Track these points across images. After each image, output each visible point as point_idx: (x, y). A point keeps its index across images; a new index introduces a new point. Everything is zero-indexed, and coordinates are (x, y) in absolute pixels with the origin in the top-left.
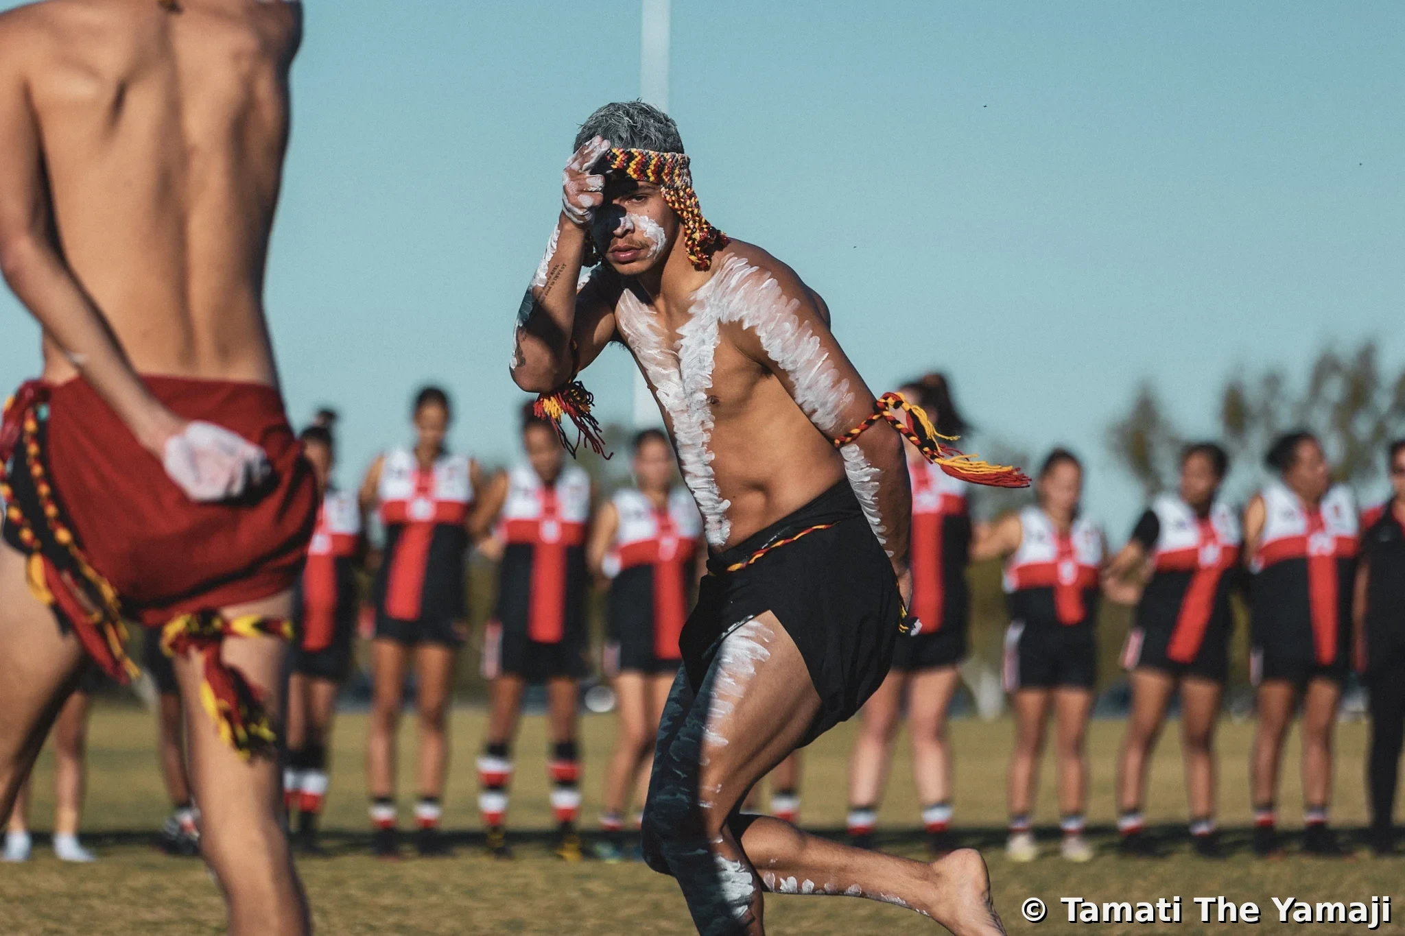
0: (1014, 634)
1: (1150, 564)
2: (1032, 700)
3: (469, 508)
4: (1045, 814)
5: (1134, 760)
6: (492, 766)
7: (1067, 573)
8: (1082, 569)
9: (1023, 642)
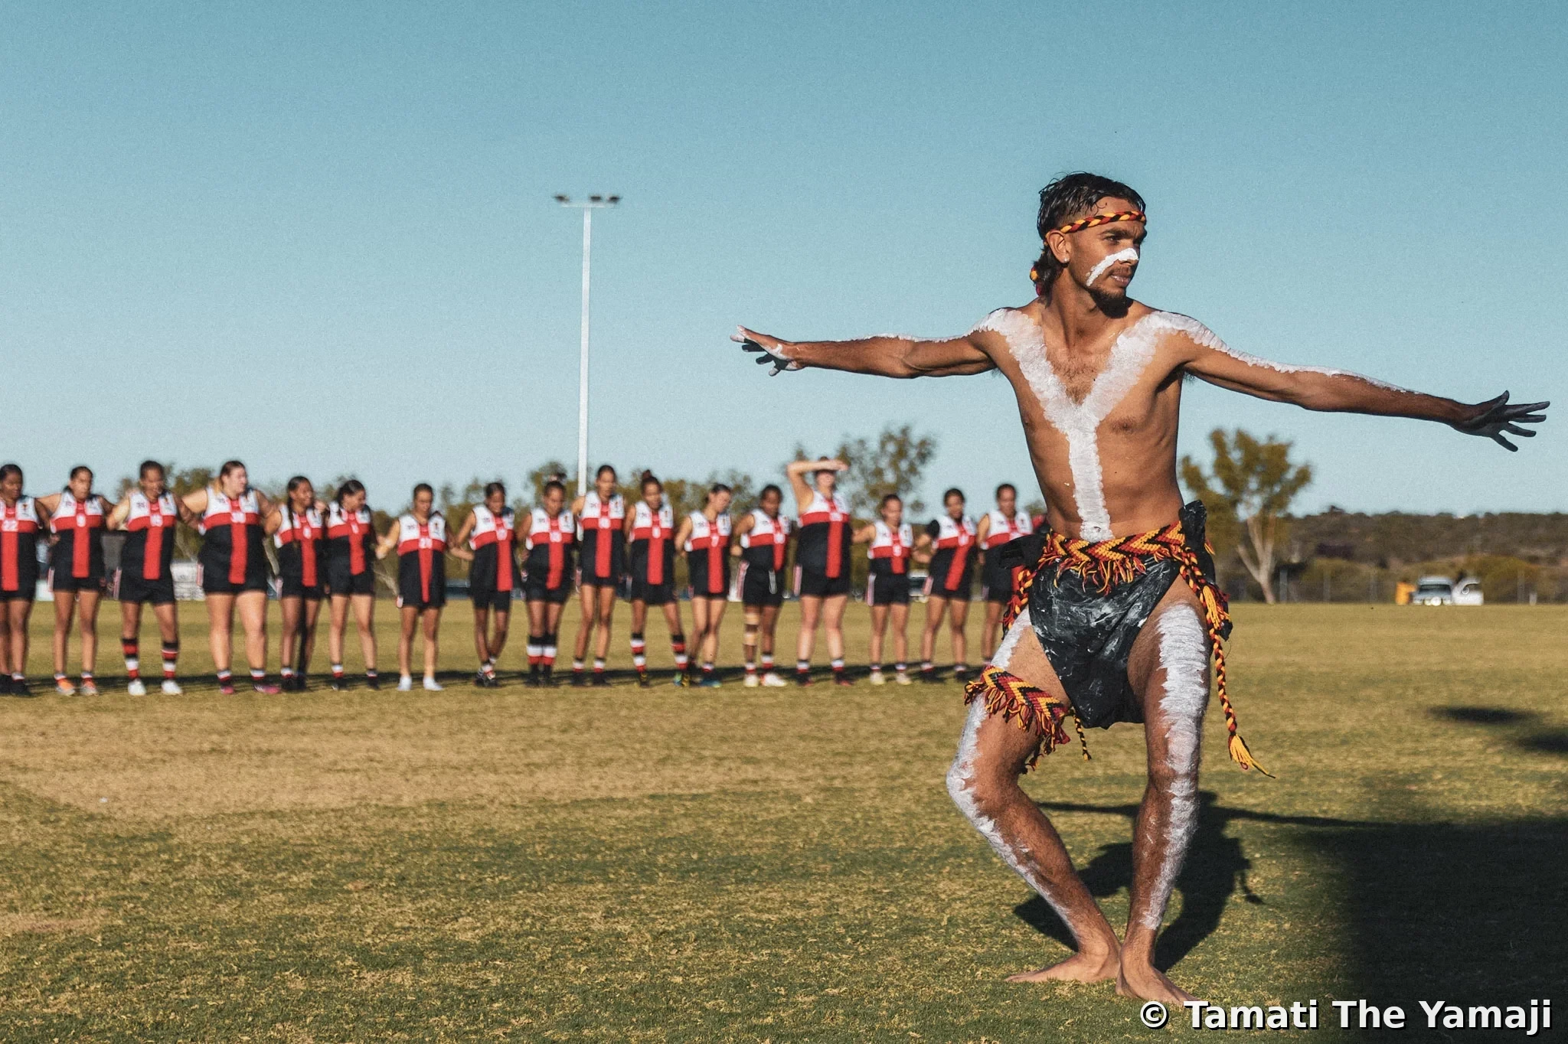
0: (872, 578)
1: (935, 545)
2: (880, 609)
3: (623, 521)
4: (888, 659)
5: (928, 637)
6: (636, 644)
7: (897, 551)
8: (904, 549)
9: (876, 583)
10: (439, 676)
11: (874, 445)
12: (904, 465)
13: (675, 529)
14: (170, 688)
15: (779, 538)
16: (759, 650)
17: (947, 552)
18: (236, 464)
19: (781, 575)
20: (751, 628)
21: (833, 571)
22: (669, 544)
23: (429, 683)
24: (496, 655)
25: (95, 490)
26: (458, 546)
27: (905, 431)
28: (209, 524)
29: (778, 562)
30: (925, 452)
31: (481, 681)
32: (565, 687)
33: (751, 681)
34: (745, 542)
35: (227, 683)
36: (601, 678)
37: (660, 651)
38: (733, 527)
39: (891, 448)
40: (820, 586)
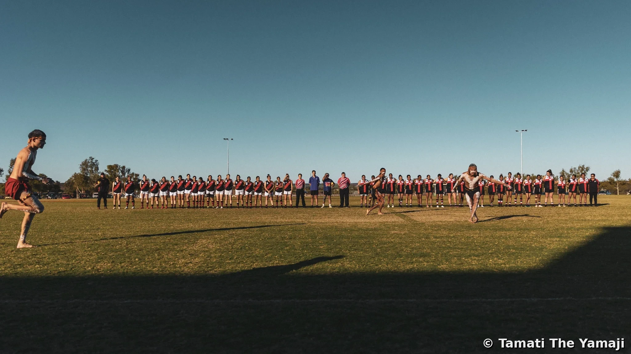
0: (558, 190)
2: (560, 195)
4: (561, 203)
5: (569, 199)
6: (515, 200)
8: (564, 185)
10: (483, 205)
11: (577, 169)
12: (583, 172)
13: (522, 182)
14: (442, 206)
15: (540, 183)
16: (538, 201)
17: (572, 185)
18: (452, 174)
19: (541, 189)
20: (536, 198)
21: (551, 188)
22: (522, 185)
23: (482, 206)
24: (493, 202)
25: (431, 178)
26: (486, 185)
27: (583, 166)
28: (448, 183)
29: (540, 187)
30: (588, 169)
31: (490, 206)
32: (505, 207)
33: (536, 206)
34: (534, 184)
35: (451, 206)
36: (510, 206)
37: (524, 202)
38: (532, 182)
39: (580, 169)
40: (549, 191)
